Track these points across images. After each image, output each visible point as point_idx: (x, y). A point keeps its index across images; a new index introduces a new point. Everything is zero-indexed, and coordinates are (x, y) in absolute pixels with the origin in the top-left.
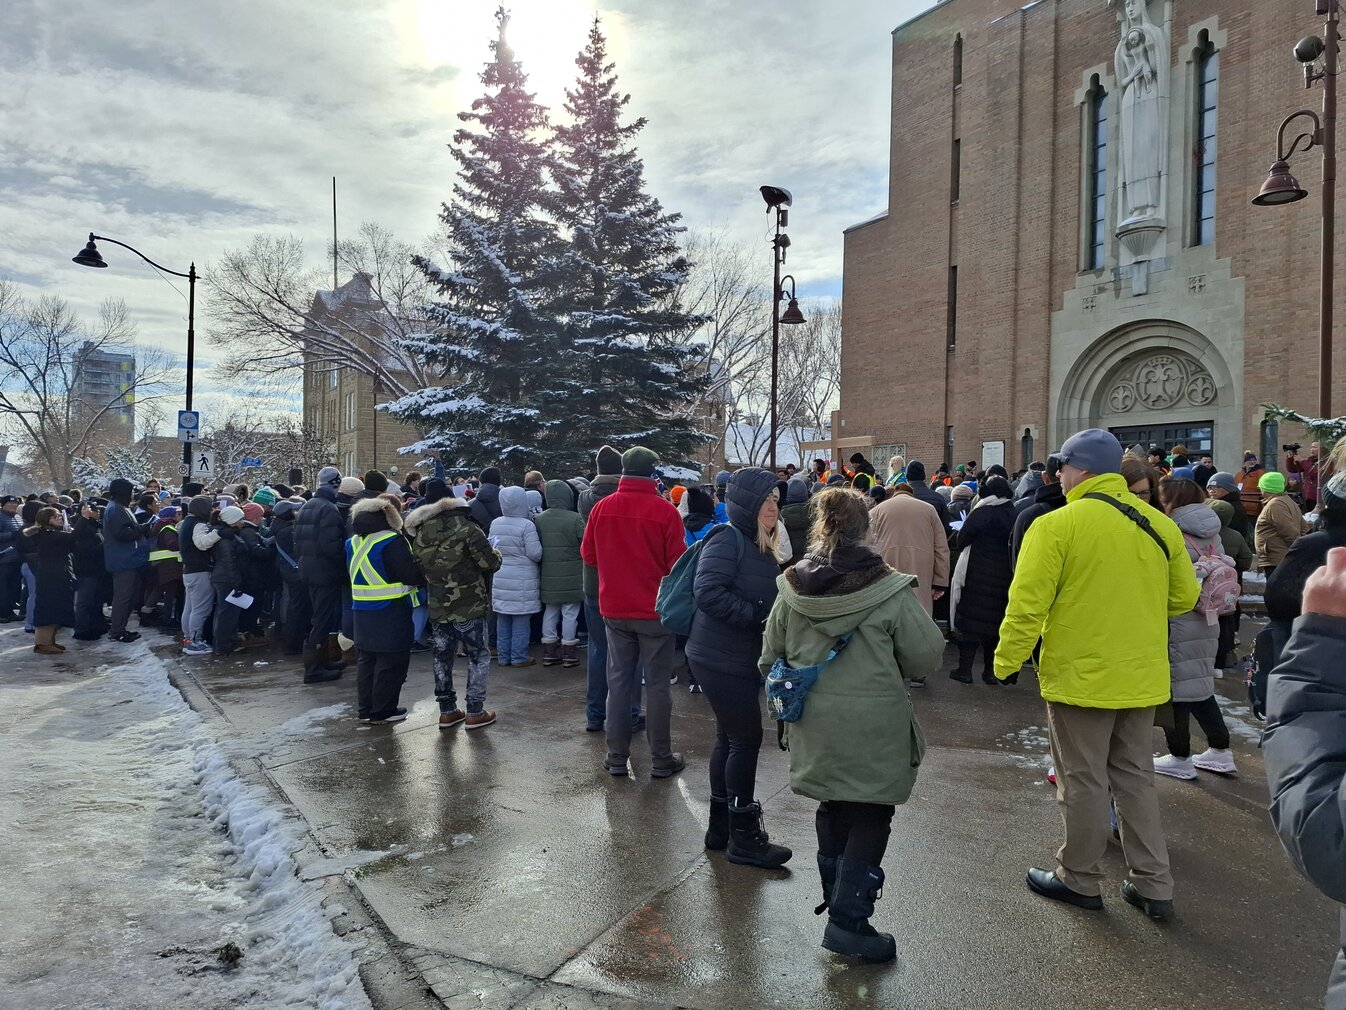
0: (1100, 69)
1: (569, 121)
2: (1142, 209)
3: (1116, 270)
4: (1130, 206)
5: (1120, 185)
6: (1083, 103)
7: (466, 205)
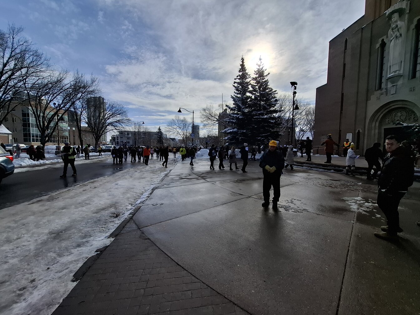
0: (384, 37)
1: (255, 76)
2: (395, 72)
3: (386, 89)
4: (392, 72)
5: (389, 66)
6: (379, 47)
7: (236, 95)
